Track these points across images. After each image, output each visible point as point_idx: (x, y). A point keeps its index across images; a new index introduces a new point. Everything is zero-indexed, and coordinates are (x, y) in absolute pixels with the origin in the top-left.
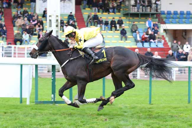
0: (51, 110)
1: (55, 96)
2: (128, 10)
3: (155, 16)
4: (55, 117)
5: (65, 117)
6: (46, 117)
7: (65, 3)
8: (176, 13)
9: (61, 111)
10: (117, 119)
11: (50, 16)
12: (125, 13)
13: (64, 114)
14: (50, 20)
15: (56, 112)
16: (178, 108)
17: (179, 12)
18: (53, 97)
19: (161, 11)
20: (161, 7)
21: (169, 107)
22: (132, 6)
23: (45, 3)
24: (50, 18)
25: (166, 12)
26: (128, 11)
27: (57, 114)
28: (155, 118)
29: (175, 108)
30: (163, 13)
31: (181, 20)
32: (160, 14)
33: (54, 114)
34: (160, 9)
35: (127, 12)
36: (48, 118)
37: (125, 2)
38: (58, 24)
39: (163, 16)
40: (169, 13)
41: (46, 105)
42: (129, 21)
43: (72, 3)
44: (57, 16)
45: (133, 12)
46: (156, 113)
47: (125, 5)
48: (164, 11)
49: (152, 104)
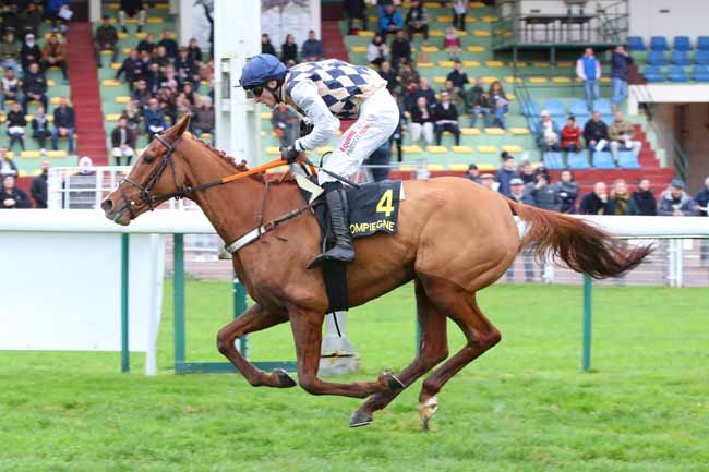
0: (231, 396)
1: (247, 345)
2: (509, 34)
4: (247, 421)
6: (213, 419)
7: (285, 15)
8: (682, 44)
10: (466, 424)
12: (498, 47)
14: (226, 75)
15: (248, 401)
16: (686, 383)
17: (694, 41)
19: (629, 39)
20: (627, 23)
22: (523, 22)
24: (226, 67)
25: (647, 41)
26: (509, 38)
27: (252, 408)
28: (604, 419)
29: (678, 383)
30: (636, 44)
31: (699, 68)
33: (242, 409)
34: (626, 30)
35: (506, 44)
36: (220, 424)
37: (501, 4)
39: (637, 55)
40: (658, 45)
42: (515, 77)
43: (308, 12)
45: (530, 42)
47: (501, 19)
48: (640, 39)
49: (595, 371)
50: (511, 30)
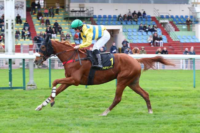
0: (9, 95)
1: (12, 83)
2: (67, 14)
3: (89, 19)
4: (12, 100)
5: (20, 100)
6: (5, 100)
7: (18, 10)
8: (105, 17)
9: (17, 95)
10: (60, 100)
11: (7, 20)
12: (65, 17)
13: (19, 97)
14: (7, 24)
15: (12, 96)
16: (108, 90)
17: (107, 16)
18: (10, 84)
19: (93, 16)
20: (93, 12)
21: (101, 90)
22: (70, 12)
23: (3, 10)
24: (7, 22)
25: (97, 16)
26: (67, 15)
27: (13, 97)
28: (90, 98)
29: (106, 91)
30: (95, 17)
31: (109, 22)
32: (92, 17)
33: (11, 97)
34: (93, 14)
35: (67, 17)
36: (7, 101)
37: (65, 8)
38: (13, 26)
39: (95, 19)
40: (100, 17)
41: (4, 90)
42: (69, 24)
43: (23, 10)
44: (12, 20)
45: (72, 16)
46: (92, 95)
47: (66, 11)
48: (96, 16)
49: (88, 88)
50: (68, 14)
